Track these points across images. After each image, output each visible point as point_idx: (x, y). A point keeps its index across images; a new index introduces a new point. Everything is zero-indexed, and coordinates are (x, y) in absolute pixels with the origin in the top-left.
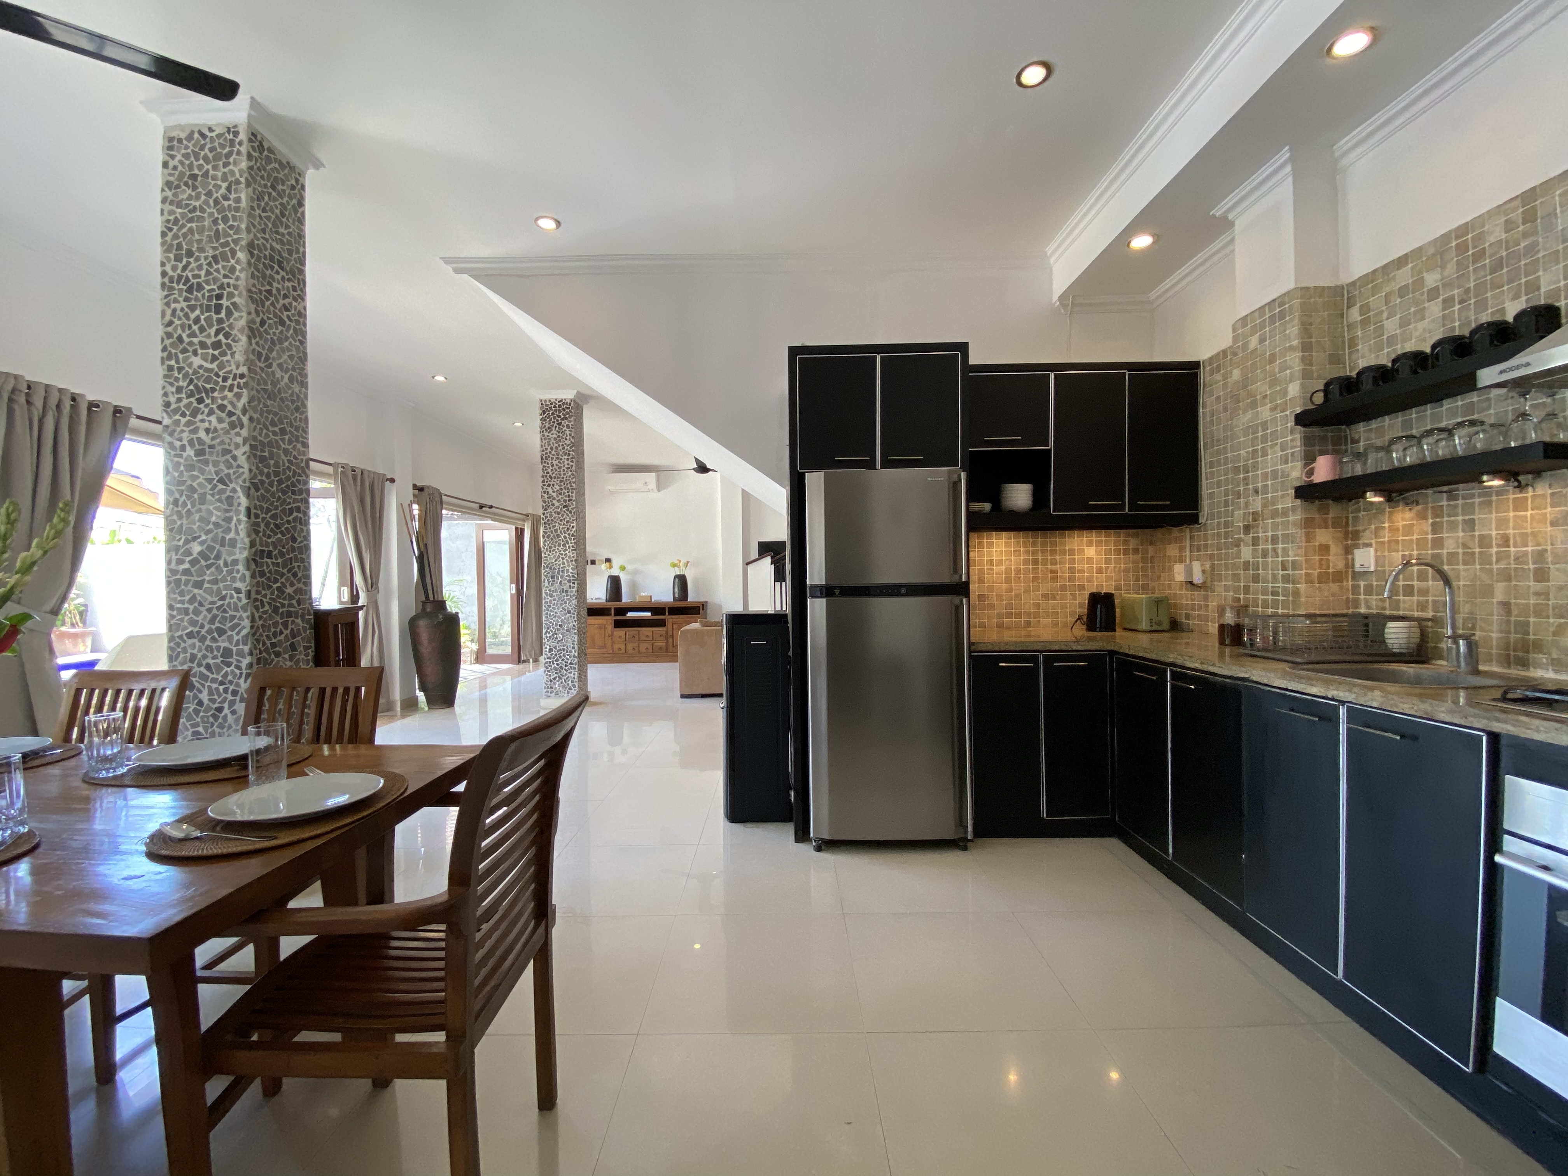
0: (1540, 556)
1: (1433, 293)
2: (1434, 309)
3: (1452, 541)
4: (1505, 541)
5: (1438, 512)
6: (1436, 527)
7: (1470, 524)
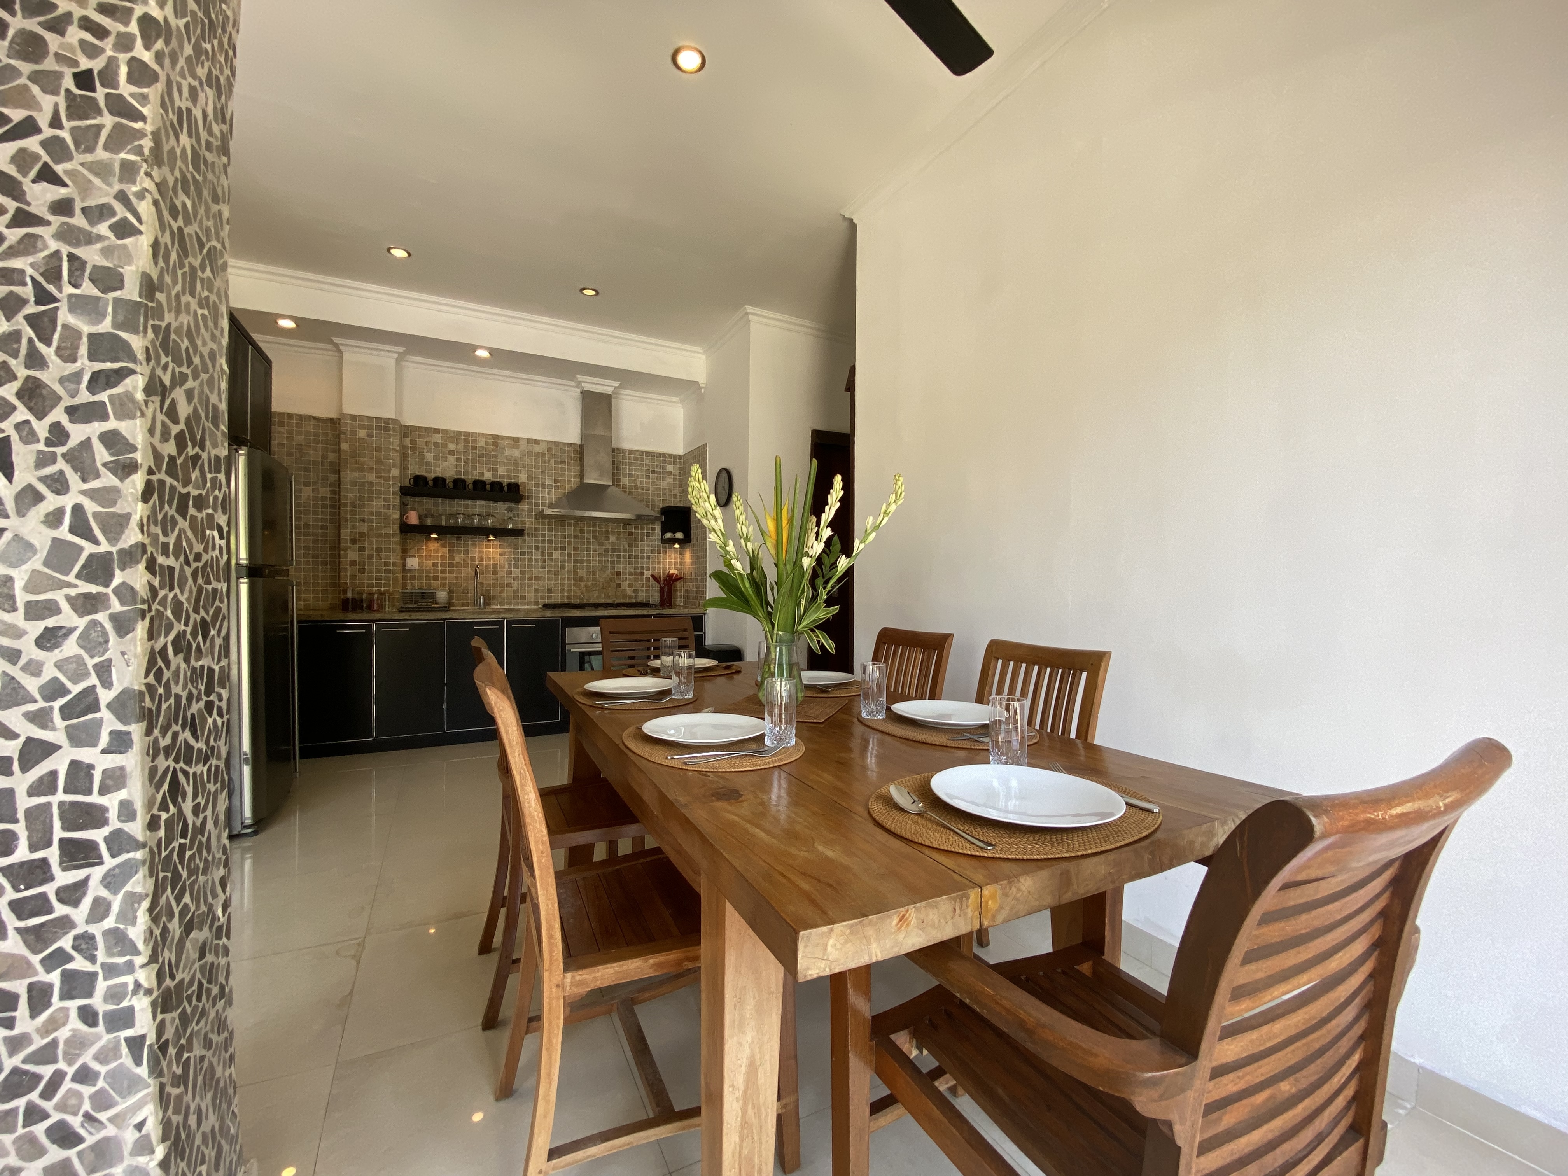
0: (495, 566)
1: (452, 453)
2: (452, 459)
3: (458, 558)
4: (482, 560)
5: (452, 545)
6: (450, 551)
7: (467, 552)
